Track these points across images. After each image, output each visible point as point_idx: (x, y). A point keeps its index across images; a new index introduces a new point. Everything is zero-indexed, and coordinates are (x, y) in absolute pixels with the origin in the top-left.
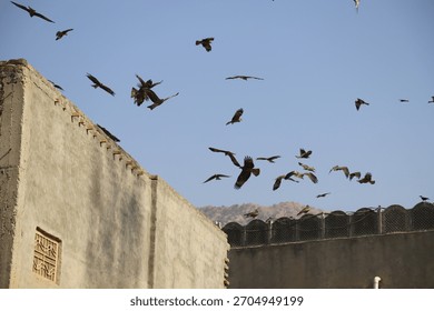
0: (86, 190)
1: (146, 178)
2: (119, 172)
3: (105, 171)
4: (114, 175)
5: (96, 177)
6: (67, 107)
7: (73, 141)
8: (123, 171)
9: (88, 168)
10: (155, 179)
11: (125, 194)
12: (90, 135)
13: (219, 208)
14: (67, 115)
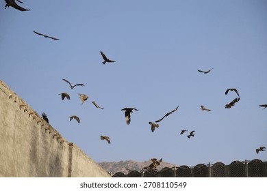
0: (28, 152)
1: (66, 144)
2: (48, 141)
3: (40, 140)
4: (46, 142)
5: (34, 144)
6: (17, 100)
7: (20, 121)
8: (51, 140)
9: (29, 138)
10: (71, 145)
11: (52, 154)
12: (31, 118)
13: (111, 163)
14: (17, 105)
